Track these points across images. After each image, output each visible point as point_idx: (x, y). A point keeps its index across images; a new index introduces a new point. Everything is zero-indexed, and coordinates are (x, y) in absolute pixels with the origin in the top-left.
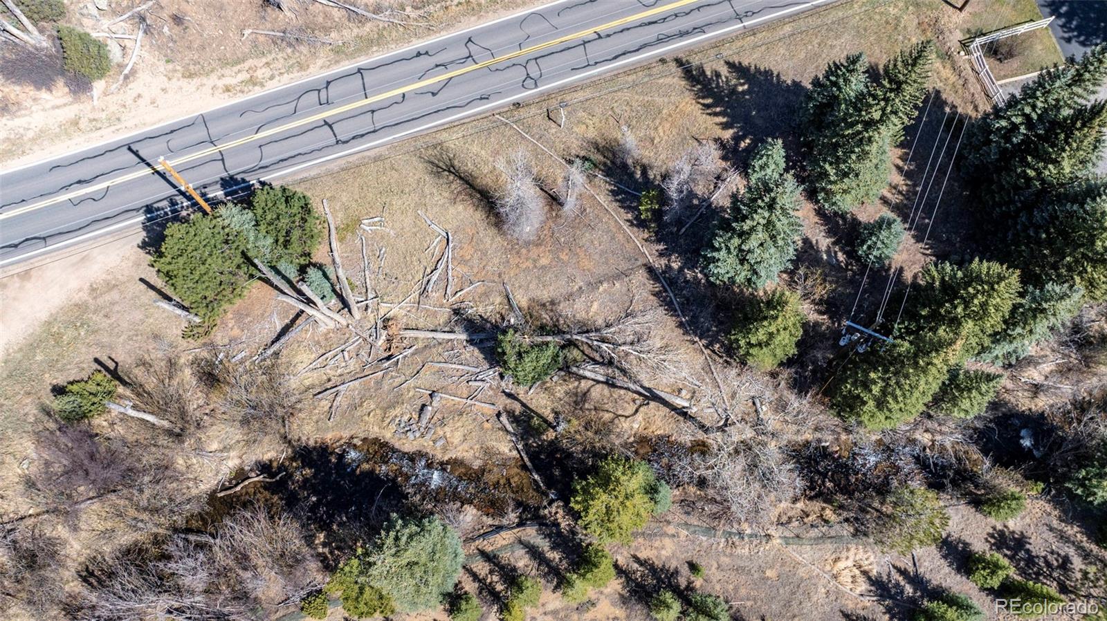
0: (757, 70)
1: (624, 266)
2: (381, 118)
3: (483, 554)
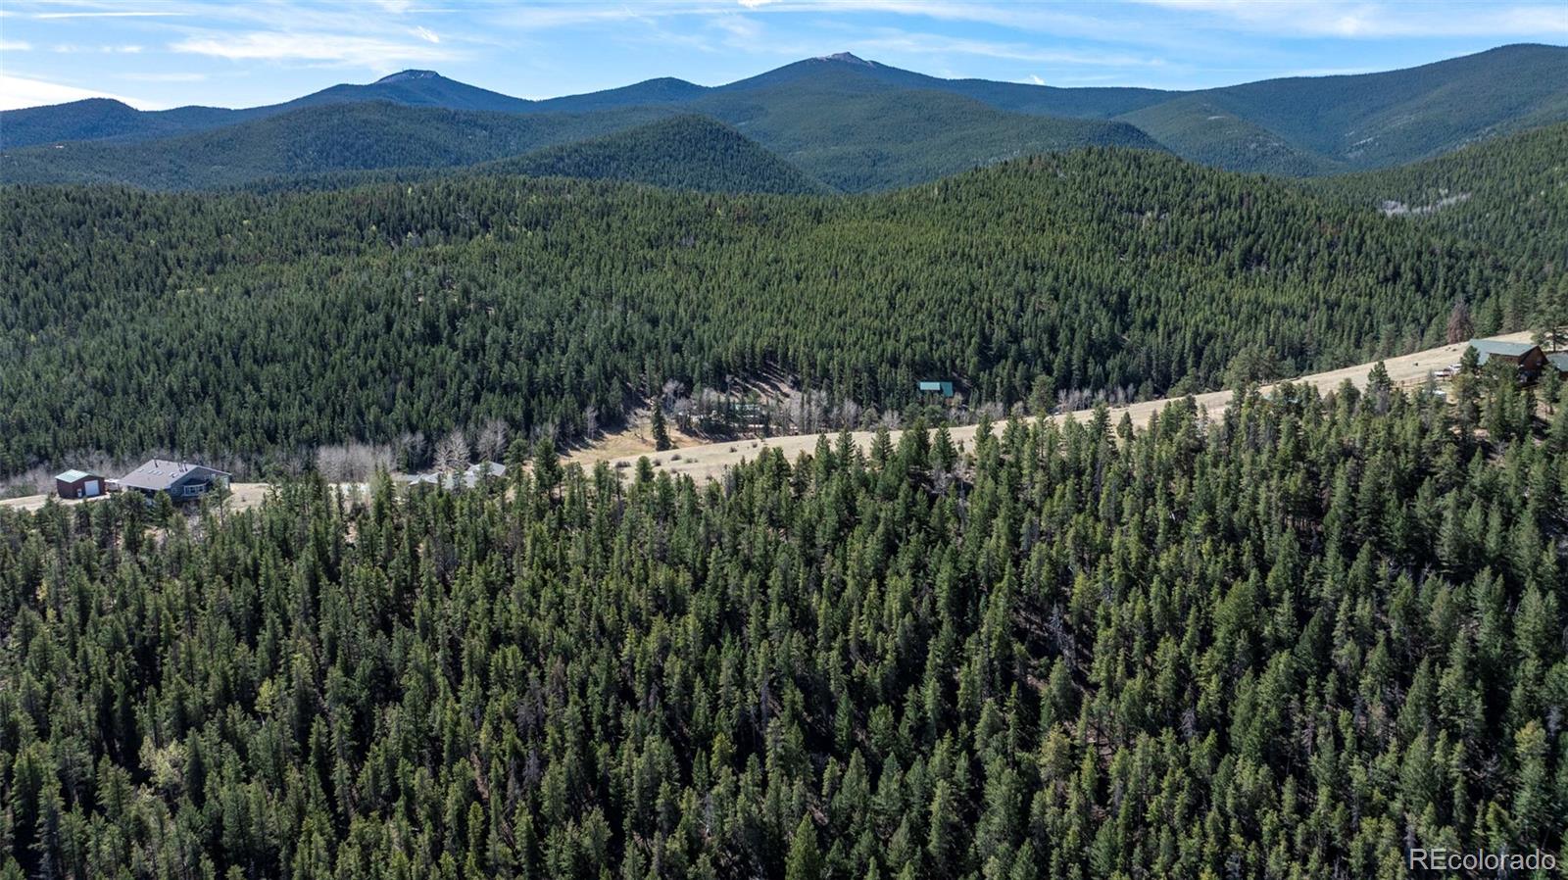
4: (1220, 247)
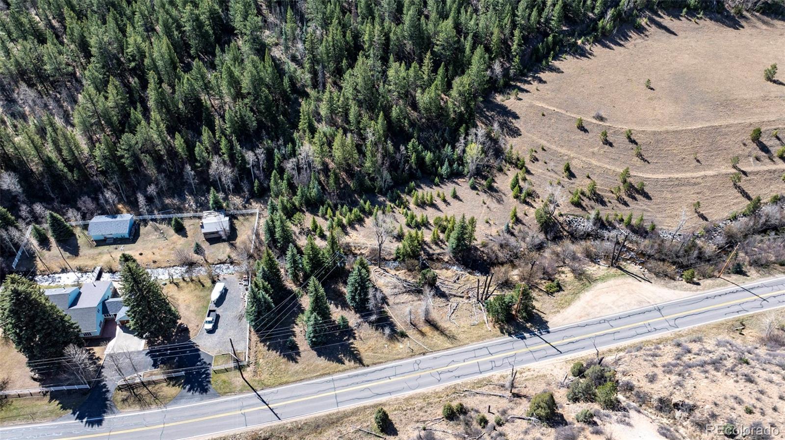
0: (333, 361)
1: (395, 307)
2: (472, 354)
3: (443, 249)
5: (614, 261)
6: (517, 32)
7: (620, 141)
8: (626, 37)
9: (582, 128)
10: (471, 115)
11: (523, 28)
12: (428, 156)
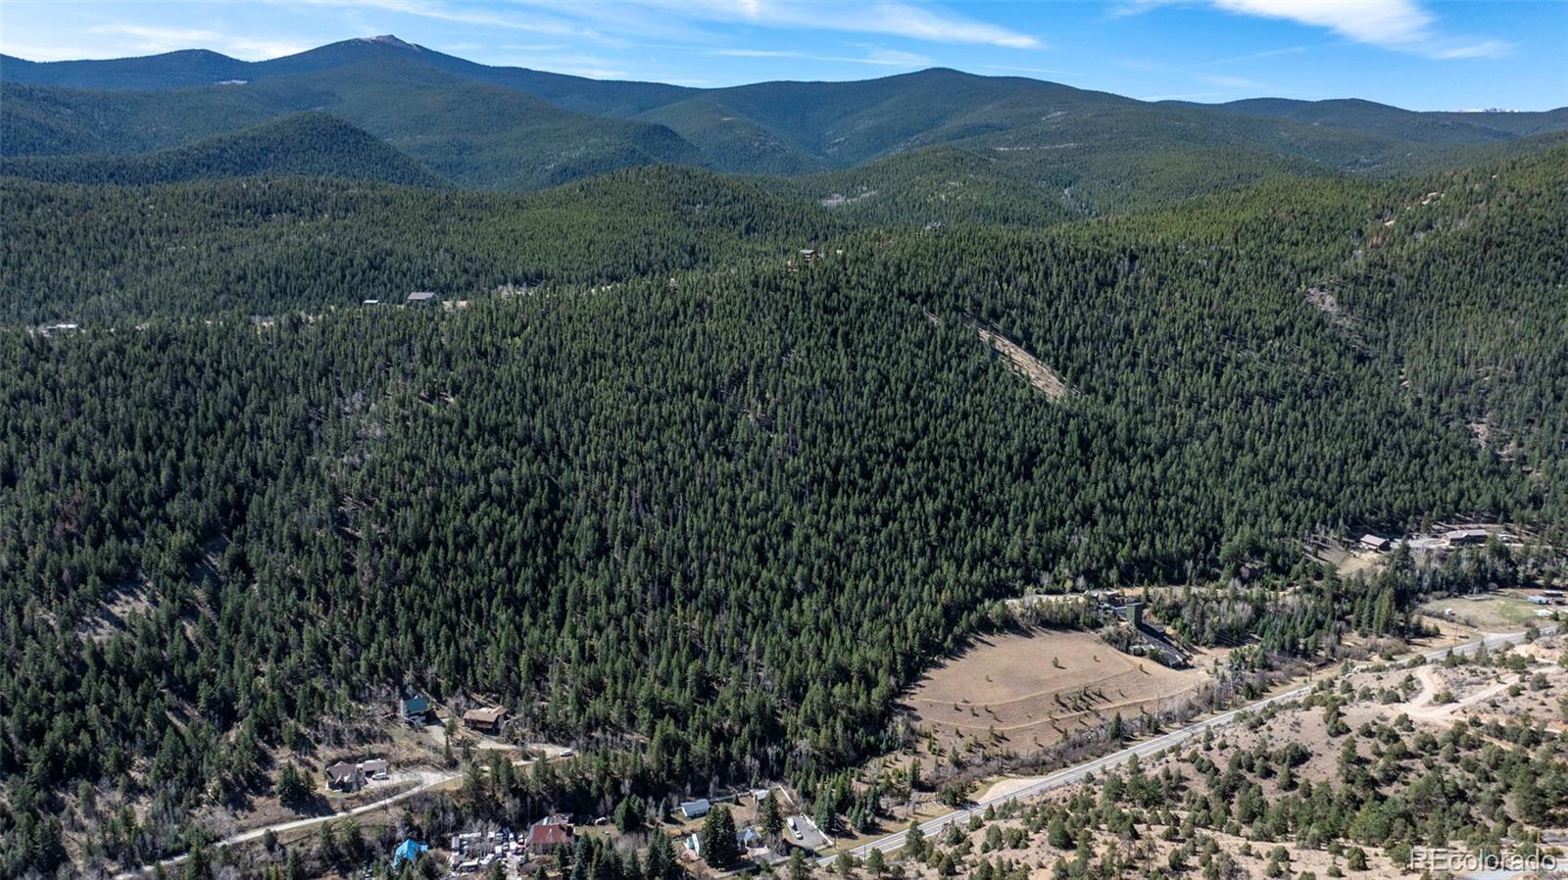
0: (877, 835)
3: (905, 785)
4: (735, 224)
5: (1000, 773)
6: (898, 657)
7: (982, 712)
8: (964, 652)
9: (957, 709)
10: (890, 711)
11: (902, 654)
12: (872, 739)
